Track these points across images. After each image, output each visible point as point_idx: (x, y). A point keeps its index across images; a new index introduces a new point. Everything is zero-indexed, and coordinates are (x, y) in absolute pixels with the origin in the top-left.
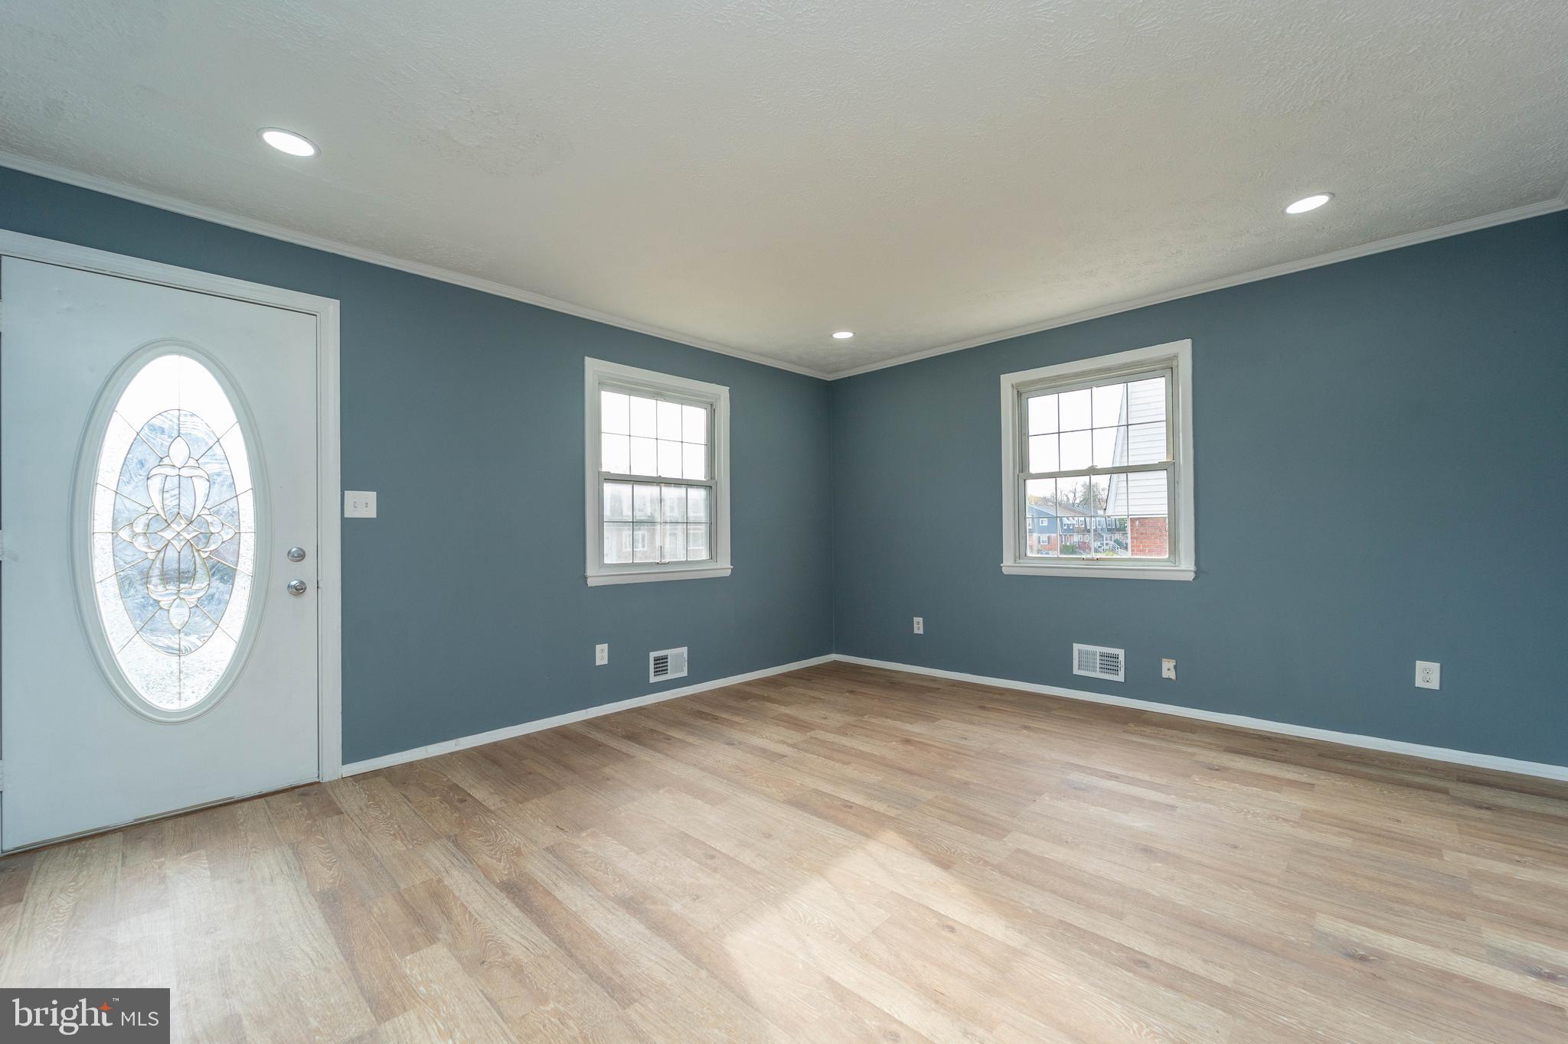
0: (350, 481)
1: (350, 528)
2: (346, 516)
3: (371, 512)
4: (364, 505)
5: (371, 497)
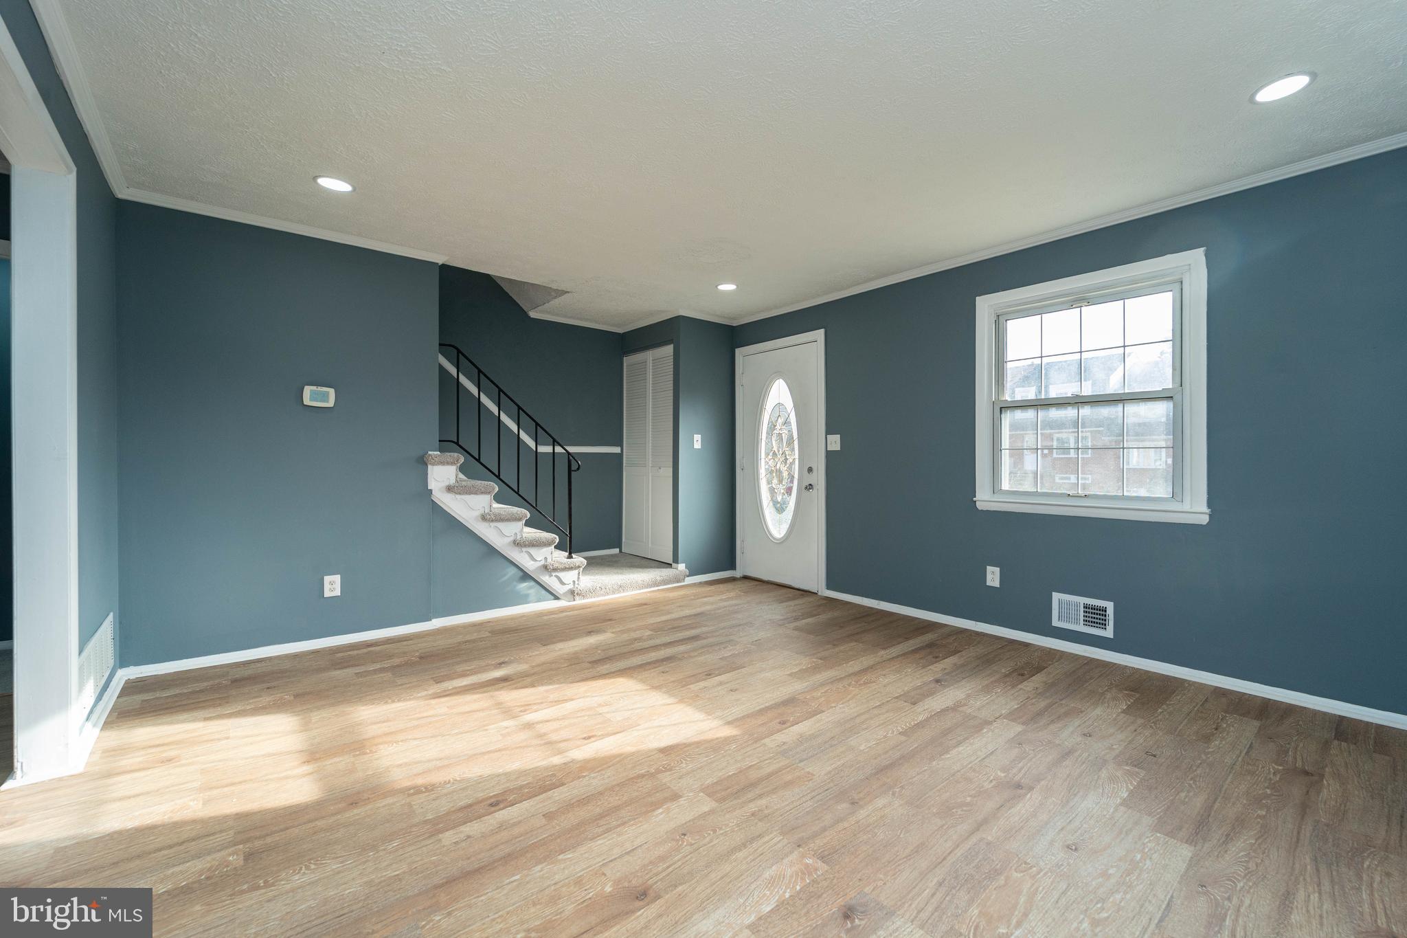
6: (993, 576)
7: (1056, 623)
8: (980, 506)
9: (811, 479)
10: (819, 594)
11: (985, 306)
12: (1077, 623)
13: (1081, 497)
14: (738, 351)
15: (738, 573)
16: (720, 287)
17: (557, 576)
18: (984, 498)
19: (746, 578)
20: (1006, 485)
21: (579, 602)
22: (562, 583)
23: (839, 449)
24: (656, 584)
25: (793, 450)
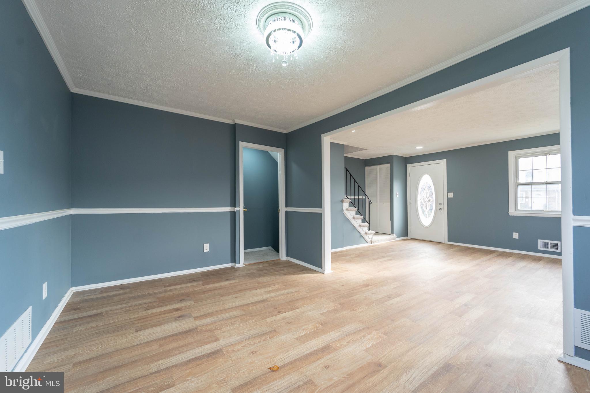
0: (449, 191)
1: (449, 199)
2: (448, 197)
3: (452, 196)
4: (451, 195)
5: (452, 193)
6: (516, 236)
7: (539, 248)
8: (510, 214)
9: (441, 207)
10: (445, 243)
11: (512, 154)
12: (547, 248)
13: (548, 211)
14: (408, 165)
15: (409, 237)
16: (417, 148)
17: (368, 236)
18: (512, 212)
19: (412, 239)
20: (519, 208)
21: (373, 244)
22: (369, 238)
23: (453, 197)
24: (389, 240)
25: (432, 197)
